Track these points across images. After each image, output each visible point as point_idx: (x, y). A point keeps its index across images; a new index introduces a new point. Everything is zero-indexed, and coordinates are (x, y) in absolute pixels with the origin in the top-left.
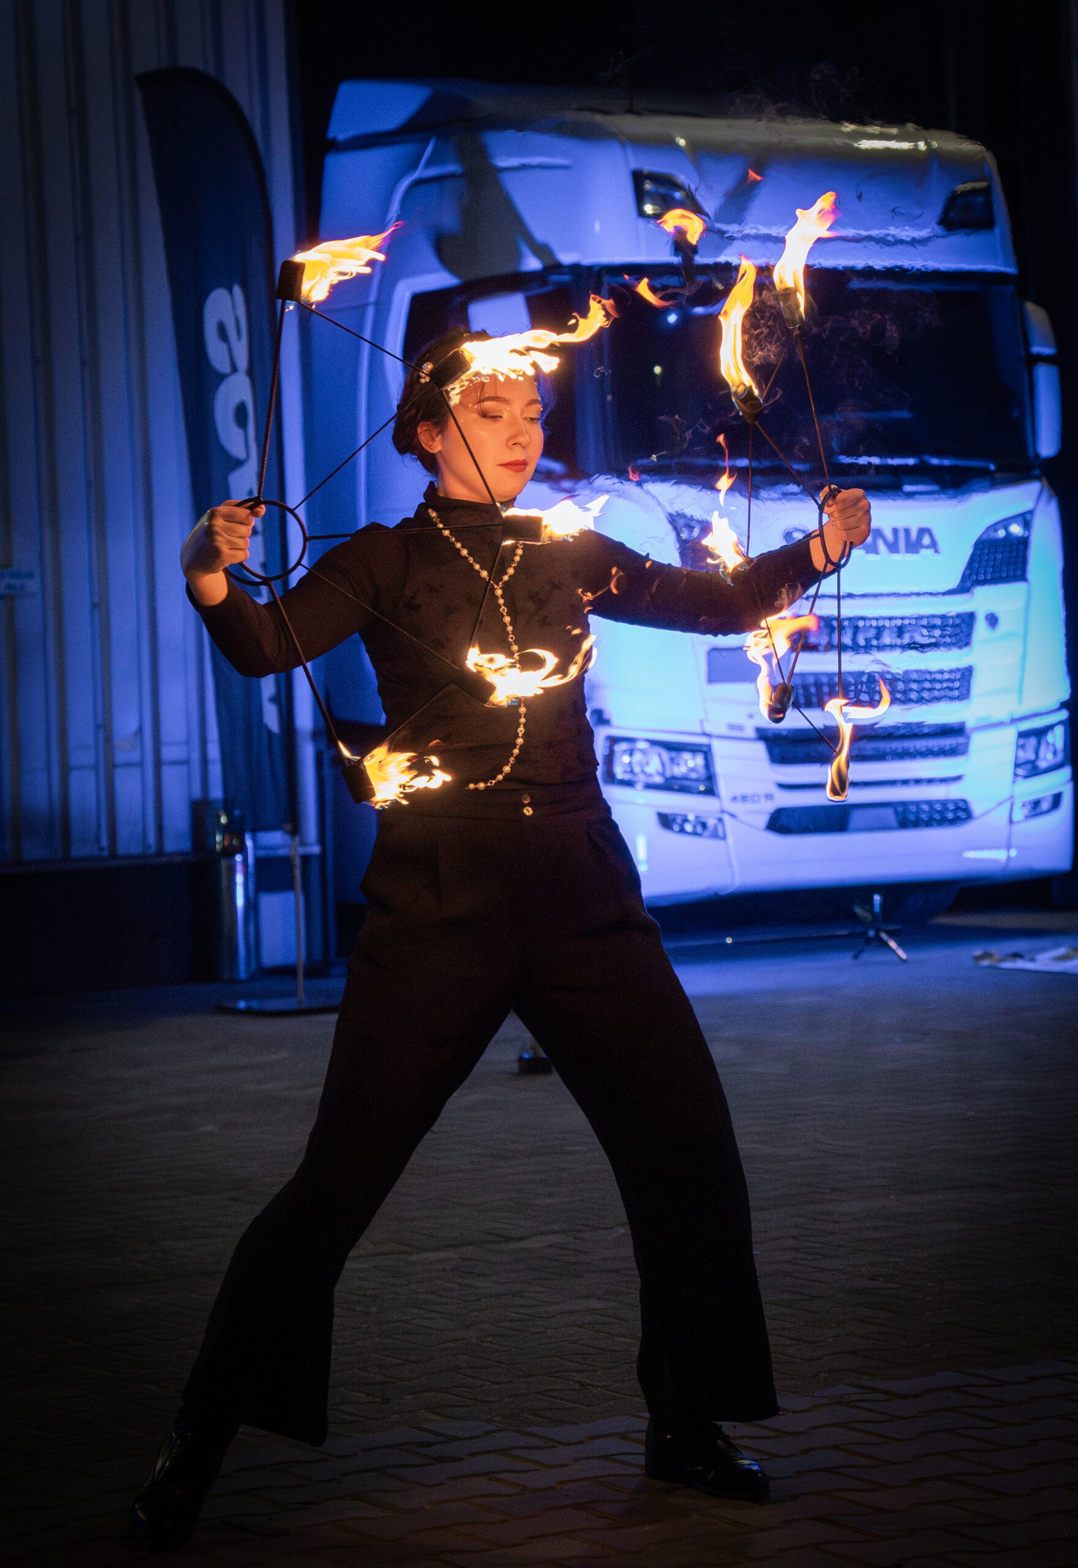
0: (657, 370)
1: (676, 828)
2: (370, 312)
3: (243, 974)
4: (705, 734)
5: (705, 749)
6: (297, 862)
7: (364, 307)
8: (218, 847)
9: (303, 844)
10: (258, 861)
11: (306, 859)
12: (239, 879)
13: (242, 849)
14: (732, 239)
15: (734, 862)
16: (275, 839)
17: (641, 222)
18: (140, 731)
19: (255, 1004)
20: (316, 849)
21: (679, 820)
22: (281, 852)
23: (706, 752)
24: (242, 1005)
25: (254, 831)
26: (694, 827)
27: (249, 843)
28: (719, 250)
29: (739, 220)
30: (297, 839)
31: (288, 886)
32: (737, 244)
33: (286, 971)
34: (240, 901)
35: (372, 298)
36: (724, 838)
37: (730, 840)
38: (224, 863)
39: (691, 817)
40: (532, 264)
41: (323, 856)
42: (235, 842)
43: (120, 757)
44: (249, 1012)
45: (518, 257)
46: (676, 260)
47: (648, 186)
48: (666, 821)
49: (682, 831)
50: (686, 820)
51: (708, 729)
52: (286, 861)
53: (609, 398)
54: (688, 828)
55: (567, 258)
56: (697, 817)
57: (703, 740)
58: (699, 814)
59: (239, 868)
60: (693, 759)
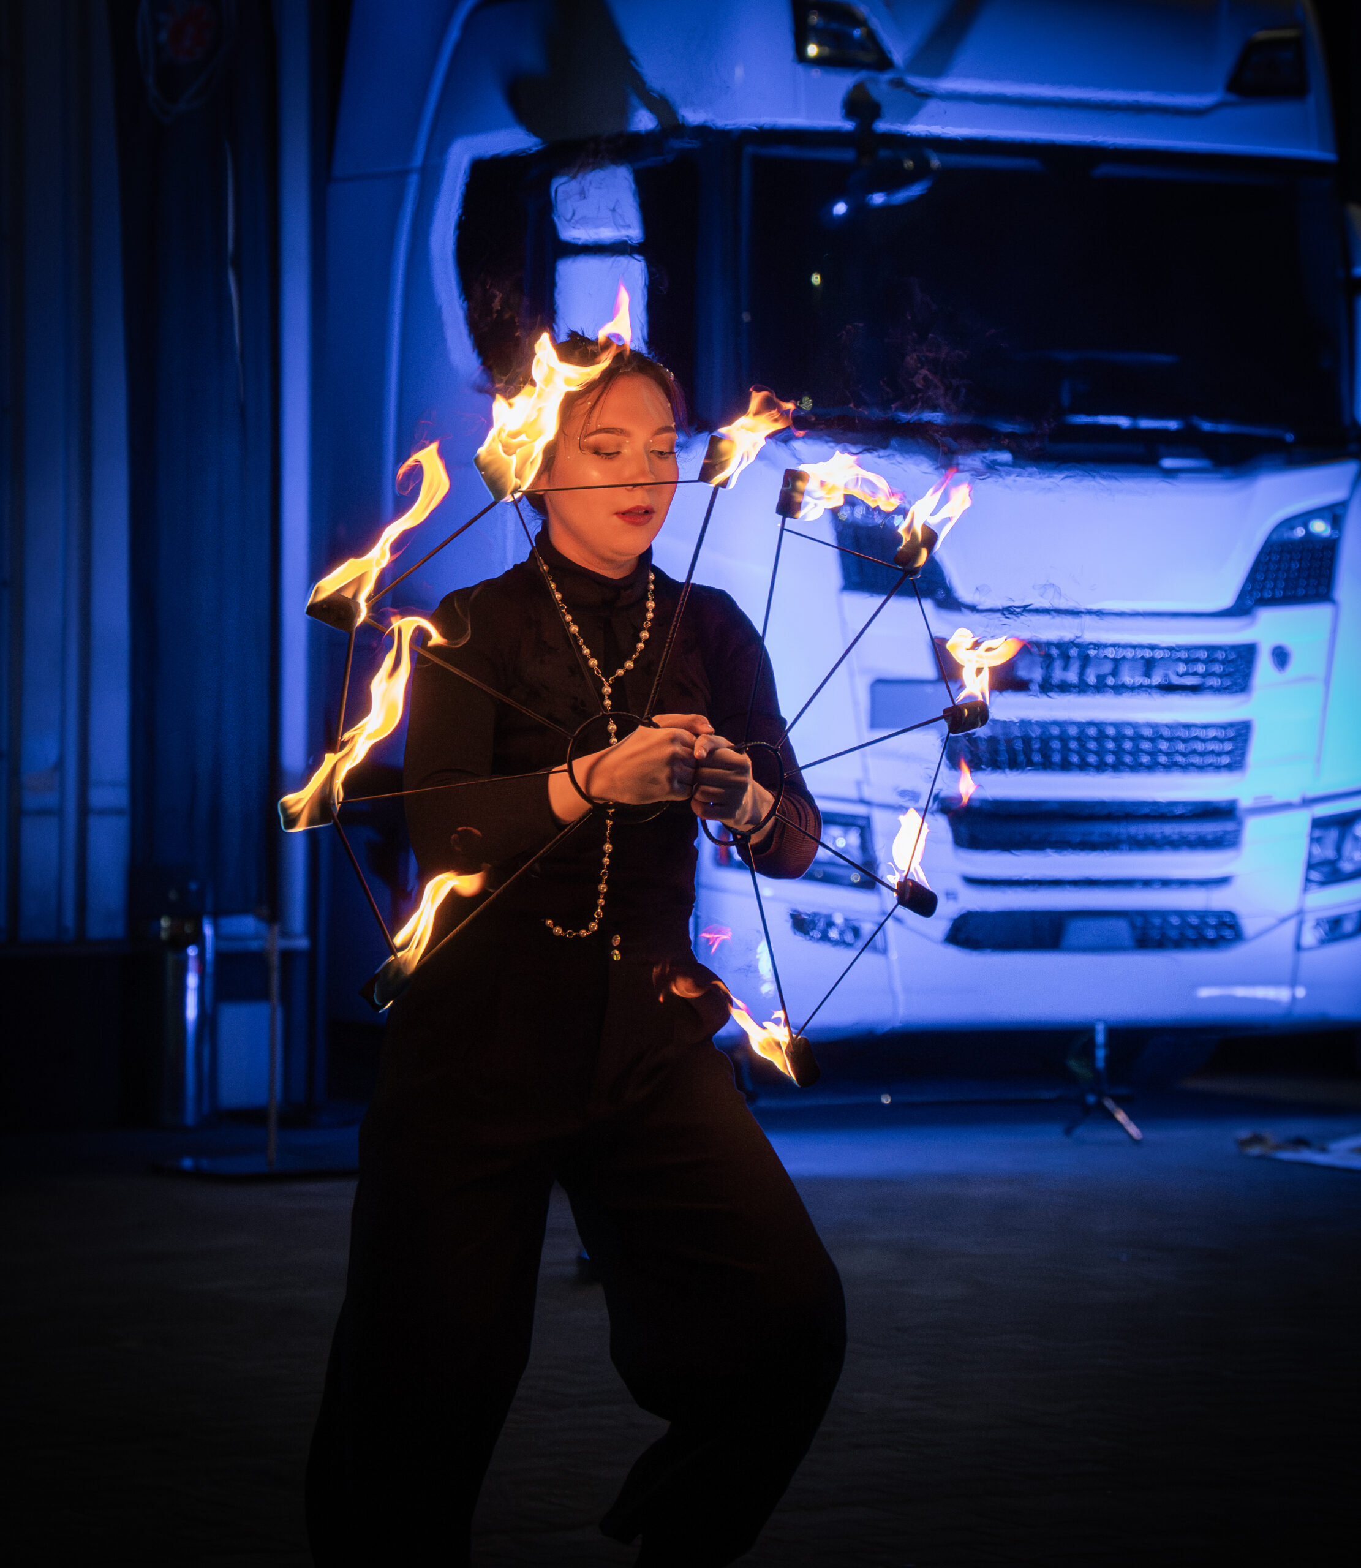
0: (816, 279)
1: (816, 934)
2: (414, 180)
3: (190, 1117)
4: (863, 801)
5: (862, 823)
6: (275, 960)
7: (404, 174)
8: (164, 935)
9: (285, 934)
10: (219, 955)
11: (288, 956)
12: (192, 980)
13: (198, 939)
14: (926, 96)
15: (898, 986)
16: (246, 925)
17: (800, 69)
18: (60, 764)
19: (205, 1163)
20: (302, 943)
21: (821, 924)
22: (254, 945)
23: (863, 827)
24: (187, 1163)
25: (216, 916)
26: (842, 933)
27: (208, 931)
28: (910, 114)
29: (939, 71)
30: (276, 928)
31: (260, 994)
32: (932, 106)
33: (253, 1116)
34: (191, 1012)
35: (418, 161)
36: (884, 951)
37: (894, 955)
38: (171, 958)
39: (839, 919)
40: (644, 121)
41: (311, 954)
42: (188, 929)
43: (31, 801)
44: (196, 1175)
45: (625, 113)
46: (849, 126)
47: (814, 19)
48: (801, 923)
49: (825, 938)
50: (830, 924)
51: (868, 794)
52: (259, 959)
53: (746, 317)
54: (834, 934)
55: (693, 116)
56: (846, 920)
57: (860, 810)
58: (852, 916)
59: (192, 965)
60: (845, 836)
